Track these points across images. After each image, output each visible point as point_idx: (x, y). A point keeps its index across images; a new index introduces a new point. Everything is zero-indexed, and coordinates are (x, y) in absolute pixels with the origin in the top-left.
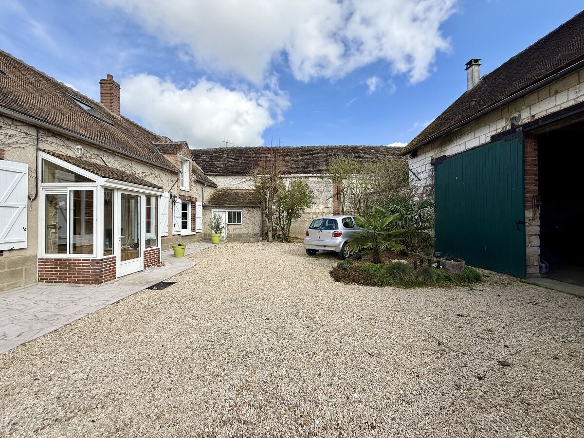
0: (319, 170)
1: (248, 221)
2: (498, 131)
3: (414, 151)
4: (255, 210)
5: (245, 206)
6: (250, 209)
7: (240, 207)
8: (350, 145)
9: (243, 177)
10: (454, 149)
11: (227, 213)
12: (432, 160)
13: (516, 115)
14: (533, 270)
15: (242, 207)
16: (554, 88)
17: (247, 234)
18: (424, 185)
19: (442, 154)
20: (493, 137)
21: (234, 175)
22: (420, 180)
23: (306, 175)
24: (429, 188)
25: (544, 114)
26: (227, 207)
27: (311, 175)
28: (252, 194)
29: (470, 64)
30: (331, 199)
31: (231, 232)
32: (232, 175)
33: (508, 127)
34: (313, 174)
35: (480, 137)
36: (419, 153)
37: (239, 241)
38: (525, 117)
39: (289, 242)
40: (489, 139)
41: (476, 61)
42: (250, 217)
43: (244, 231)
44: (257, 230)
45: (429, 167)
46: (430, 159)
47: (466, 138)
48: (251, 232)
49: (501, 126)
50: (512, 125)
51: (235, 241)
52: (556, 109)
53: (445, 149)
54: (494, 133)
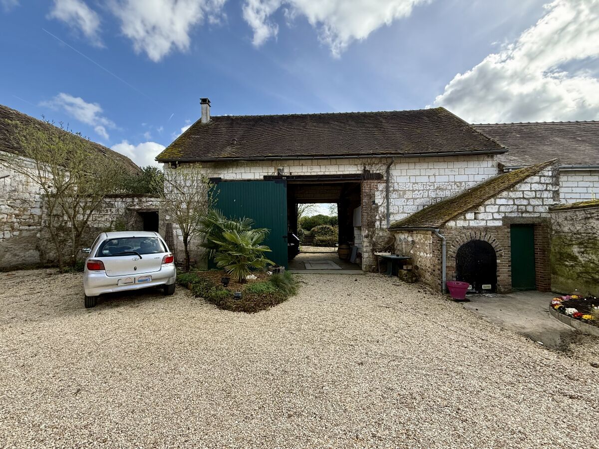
2: (270, 174)
10: (229, 175)
12: (203, 178)
13: (281, 168)
16: (302, 161)
20: (265, 177)
22: (183, 194)
24: (197, 204)
25: (296, 174)
33: (276, 174)
38: (286, 172)
40: (262, 177)
45: (197, 183)
47: (242, 170)
49: (271, 171)
50: (279, 173)
52: (302, 174)
53: (219, 172)
54: (266, 174)
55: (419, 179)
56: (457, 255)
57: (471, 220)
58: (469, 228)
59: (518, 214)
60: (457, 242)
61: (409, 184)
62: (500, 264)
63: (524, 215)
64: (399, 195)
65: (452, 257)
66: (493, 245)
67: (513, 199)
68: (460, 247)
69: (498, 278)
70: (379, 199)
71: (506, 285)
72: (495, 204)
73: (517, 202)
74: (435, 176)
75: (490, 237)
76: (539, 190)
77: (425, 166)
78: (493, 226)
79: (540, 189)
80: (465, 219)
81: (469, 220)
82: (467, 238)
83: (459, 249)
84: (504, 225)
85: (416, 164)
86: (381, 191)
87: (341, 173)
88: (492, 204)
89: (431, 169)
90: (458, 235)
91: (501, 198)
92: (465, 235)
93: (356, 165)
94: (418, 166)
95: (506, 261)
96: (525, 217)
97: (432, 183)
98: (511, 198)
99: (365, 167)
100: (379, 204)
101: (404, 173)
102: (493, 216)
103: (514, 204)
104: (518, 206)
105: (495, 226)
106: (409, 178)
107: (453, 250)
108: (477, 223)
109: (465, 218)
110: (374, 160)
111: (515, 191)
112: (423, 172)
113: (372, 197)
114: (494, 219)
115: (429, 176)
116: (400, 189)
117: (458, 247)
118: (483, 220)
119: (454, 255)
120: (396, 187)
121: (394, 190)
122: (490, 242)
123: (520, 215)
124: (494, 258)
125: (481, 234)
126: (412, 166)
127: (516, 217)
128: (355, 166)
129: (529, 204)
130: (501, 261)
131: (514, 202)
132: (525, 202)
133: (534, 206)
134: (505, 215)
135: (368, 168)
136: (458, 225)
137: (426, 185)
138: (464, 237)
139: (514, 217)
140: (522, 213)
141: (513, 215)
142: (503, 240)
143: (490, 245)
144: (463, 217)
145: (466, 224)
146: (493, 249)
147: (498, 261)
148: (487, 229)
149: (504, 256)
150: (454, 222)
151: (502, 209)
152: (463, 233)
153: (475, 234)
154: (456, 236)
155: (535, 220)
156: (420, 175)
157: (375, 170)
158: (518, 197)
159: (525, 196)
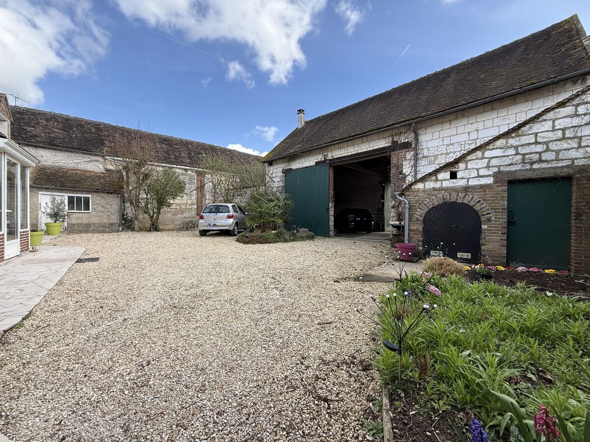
0: (182, 162)
1: (100, 209)
2: (319, 160)
3: (270, 161)
4: (111, 196)
5: (97, 191)
6: (103, 195)
7: (88, 192)
8: (208, 143)
9: (85, 156)
10: (297, 165)
11: (66, 198)
12: (283, 170)
13: (326, 154)
14: (332, 233)
15: (92, 192)
16: (341, 145)
17: (99, 224)
18: (277, 186)
19: (289, 167)
20: (316, 163)
21: (70, 151)
22: (274, 182)
23: (170, 166)
24: (281, 188)
25: (336, 157)
26: (66, 190)
27: (175, 166)
28: (104, 178)
29: (300, 111)
30: (195, 192)
31: (74, 222)
32: (67, 151)
33: (323, 159)
34: (177, 165)
35: (309, 162)
36: (273, 163)
37: (87, 232)
38: (330, 157)
39: (158, 231)
40: (314, 164)
41: (303, 111)
42: (104, 204)
43: (95, 220)
44: (115, 219)
45: (281, 174)
46: (281, 169)
47: (303, 160)
48: (105, 221)
49: (320, 158)
50: (325, 158)
51: (80, 232)
52: (341, 156)
53: (291, 164)
54: (317, 161)
55: (454, 140)
56: (424, 219)
57: (445, 180)
58: (441, 189)
59: (523, 166)
60: (426, 205)
61: (443, 146)
62: (487, 230)
63: (535, 166)
64: (430, 161)
65: (418, 220)
66: (477, 208)
67: (516, 148)
68: (428, 210)
69: (483, 247)
70: (407, 169)
71: (497, 257)
72: (483, 158)
73: (522, 150)
74: (477, 131)
75: (473, 198)
76: (573, 127)
77: (464, 121)
78: (477, 185)
79: (574, 125)
80: (437, 180)
81: (442, 181)
82: (437, 201)
83: (427, 212)
84: (496, 182)
85: (452, 122)
86: (409, 160)
87: (371, 149)
88: (477, 159)
89: (471, 124)
90: (427, 198)
91: (493, 149)
92: (436, 197)
93: (385, 138)
94: (454, 124)
95: (498, 227)
96: (538, 169)
97: (474, 140)
98: (511, 147)
99: (393, 139)
100: (407, 174)
101: (436, 135)
102: (478, 173)
103: (517, 154)
104: (524, 155)
105: (481, 185)
106: (443, 140)
107: (420, 213)
108: (453, 183)
109: (437, 178)
110: (402, 129)
111: (520, 136)
112: (461, 130)
113: (399, 168)
114: (479, 176)
115: (469, 133)
116: (430, 155)
117: (426, 210)
118: (463, 178)
119: (421, 219)
120: (426, 153)
121: (424, 157)
122: (471, 204)
123: (528, 167)
124: (479, 224)
125: (458, 196)
126: (446, 126)
127: (520, 170)
128: (384, 140)
129: (548, 150)
130: (487, 227)
131: (517, 151)
132: (539, 148)
133: (558, 152)
134: (499, 169)
135: (395, 139)
136: (427, 187)
137: (465, 144)
138: (433, 199)
139: (516, 171)
140: (532, 163)
141: (513, 168)
142: (493, 200)
143: (471, 208)
144: (434, 178)
145: (438, 185)
146: (476, 212)
147: (484, 227)
148: (466, 189)
149: (496, 221)
150: (423, 184)
151: (494, 162)
152: (433, 195)
153: (450, 196)
154: (424, 198)
155: (559, 171)
156: (457, 134)
157: (403, 139)
158: (525, 143)
159: (539, 140)
